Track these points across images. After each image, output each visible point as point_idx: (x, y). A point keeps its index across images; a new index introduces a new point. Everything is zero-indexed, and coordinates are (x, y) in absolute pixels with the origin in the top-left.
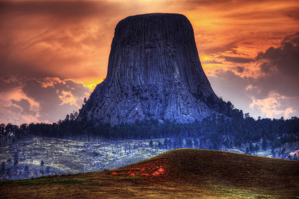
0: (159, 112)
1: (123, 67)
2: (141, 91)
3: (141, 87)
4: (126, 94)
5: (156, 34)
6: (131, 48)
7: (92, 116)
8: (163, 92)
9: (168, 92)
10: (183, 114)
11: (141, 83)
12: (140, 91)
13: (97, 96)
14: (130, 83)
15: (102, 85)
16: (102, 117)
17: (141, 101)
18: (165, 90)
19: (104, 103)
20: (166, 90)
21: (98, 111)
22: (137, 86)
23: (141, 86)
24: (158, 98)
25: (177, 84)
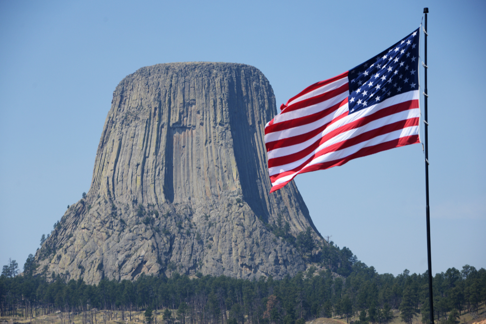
0: (192, 261)
1: (121, 165)
2: (157, 217)
3: (156, 208)
4: (122, 221)
5: (194, 100)
6: (140, 127)
7: (46, 268)
8: (204, 218)
9: (215, 220)
10: (244, 267)
11: (157, 199)
12: (154, 216)
13: (65, 229)
14: (133, 199)
15: (79, 206)
16: (66, 270)
17: (154, 235)
18: (208, 215)
19: (75, 240)
20: (210, 216)
21: (59, 258)
22: (149, 205)
23: (157, 206)
24: (191, 231)
25: (235, 202)
